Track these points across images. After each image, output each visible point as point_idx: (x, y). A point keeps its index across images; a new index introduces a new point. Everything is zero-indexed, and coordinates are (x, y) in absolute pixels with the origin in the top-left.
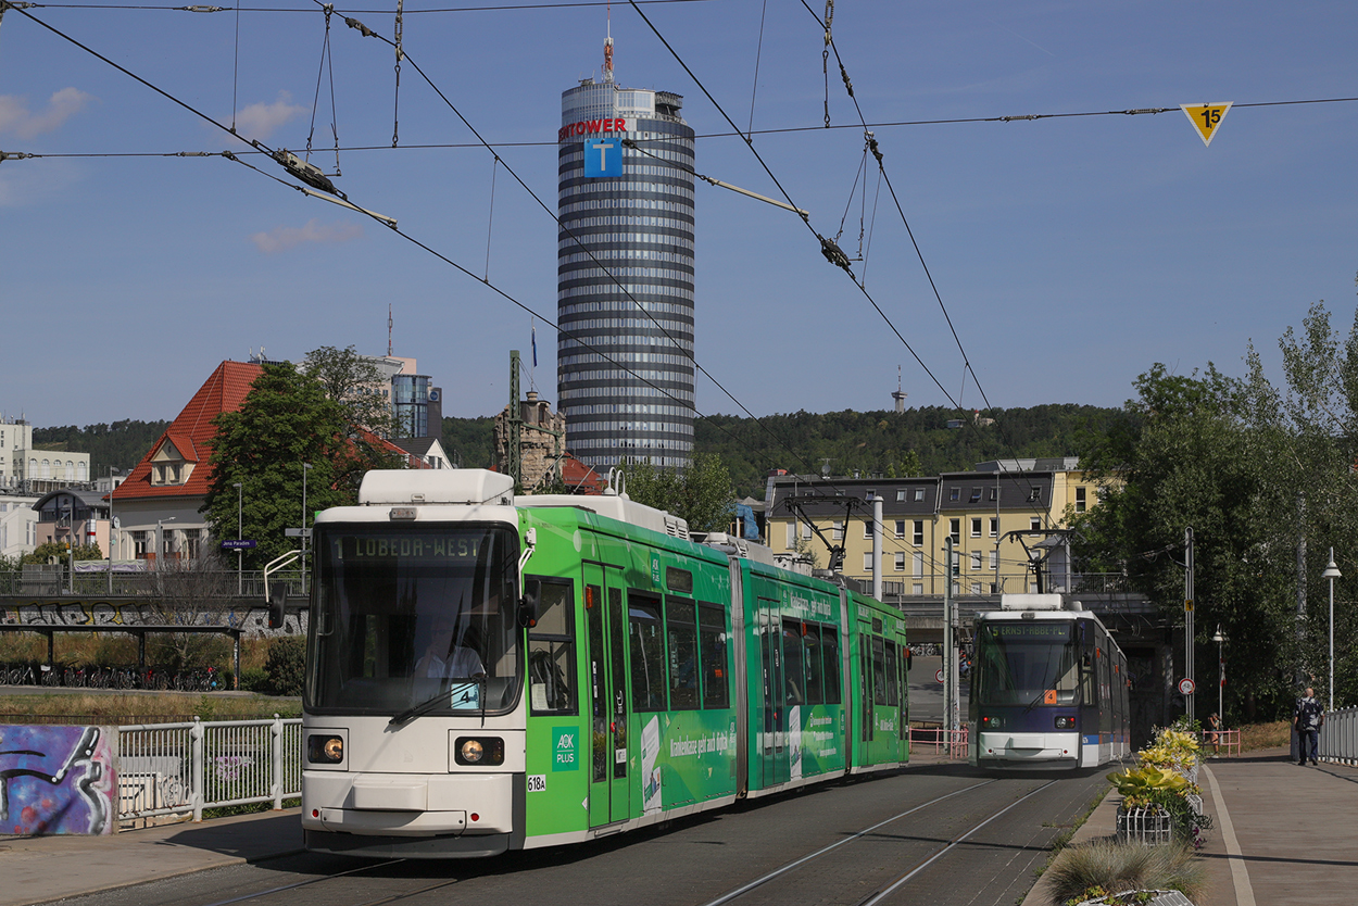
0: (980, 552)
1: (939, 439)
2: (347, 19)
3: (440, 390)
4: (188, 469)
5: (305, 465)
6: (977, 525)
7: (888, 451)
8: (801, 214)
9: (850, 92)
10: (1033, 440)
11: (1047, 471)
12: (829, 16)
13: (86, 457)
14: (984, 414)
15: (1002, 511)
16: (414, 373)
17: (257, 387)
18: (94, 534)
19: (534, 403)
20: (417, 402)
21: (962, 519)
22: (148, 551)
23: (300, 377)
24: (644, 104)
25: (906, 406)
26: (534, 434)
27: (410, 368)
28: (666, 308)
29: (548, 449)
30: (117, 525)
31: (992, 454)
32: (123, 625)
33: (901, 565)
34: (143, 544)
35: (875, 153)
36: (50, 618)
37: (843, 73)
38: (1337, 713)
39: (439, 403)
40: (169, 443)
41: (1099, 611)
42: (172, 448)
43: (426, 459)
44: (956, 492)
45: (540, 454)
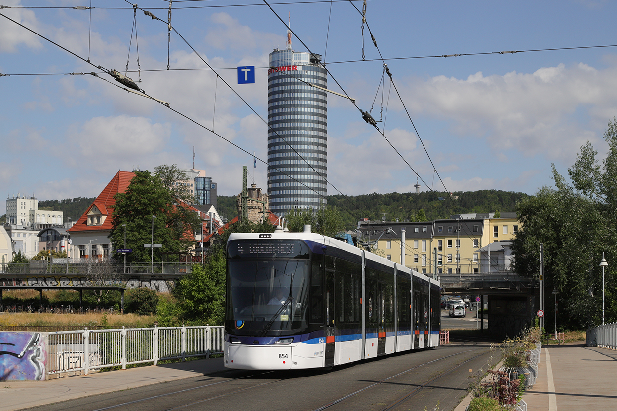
0: (451, 254)
1: (435, 205)
2: (144, 11)
3: (216, 184)
4: (103, 218)
5: (153, 216)
6: (450, 243)
7: (412, 211)
8: (351, 100)
9: (375, 45)
10: (476, 205)
11: (481, 219)
12: (364, 10)
13: (61, 213)
14: (455, 194)
15: (460, 236)
16: (205, 176)
17: (133, 183)
18: (64, 247)
19: (255, 189)
20: (206, 189)
21: (443, 240)
22: (86, 254)
23: (152, 178)
24: (306, 58)
25: (420, 190)
26: (255, 203)
27: (203, 174)
28: (315, 148)
29: (261, 209)
30: (71, 243)
31: (458, 211)
32: (73, 287)
33: (416, 260)
34: (84, 251)
35: (388, 73)
36: (41, 284)
37: (372, 36)
38: (605, 326)
39: (216, 190)
40: (95, 207)
41: (502, 281)
42: (96, 209)
43: (208, 214)
44: (441, 228)
45: (257, 211)
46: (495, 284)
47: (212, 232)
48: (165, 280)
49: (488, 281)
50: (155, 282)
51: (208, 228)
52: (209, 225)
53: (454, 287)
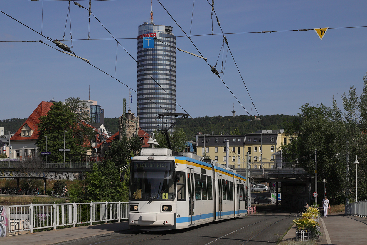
0: (257, 156)
1: (245, 124)
2: (75, 3)
3: (104, 110)
4: (32, 132)
5: (65, 131)
6: (256, 149)
7: (231, 128)
8: (205, 59)
9: (219, 25)
10: (271, 124)
11: (276, 133)
12: (213, 3)
13: (3, 129)
14: (258, 117)
15: (263, 145)
16: (96, 105)
17: (51, 109)
18: (5, 150)
19: (130, 114)
20: (97, 113)
21: (251, 147)
22: (20, 155)
23: (64, 106)
24: (162, 29)
25: (235, 115)
26: (130, 122)
27: (95, 103)
28: (168, 87)
29: (134, 127)
30: (11, 148)
31: (260, 128)
32: (13, 176)
33: (234, 160)
34: (19, 153)
35: (226, 42)
37: (217, 19)
38: (358, 202)
39: (103, 114)
40: (26, 125)
41: (290, 173)
42: (27, 126)
43: (99, 130)
44: (250, 139)
45: (132, 128)
46: (286, 175)
47: (102, 141)
48: (72, 172)
49: (281, 173)
50: (66, 173)
51: (100, 138)
52: (100, 136)
53: (259, 177)
